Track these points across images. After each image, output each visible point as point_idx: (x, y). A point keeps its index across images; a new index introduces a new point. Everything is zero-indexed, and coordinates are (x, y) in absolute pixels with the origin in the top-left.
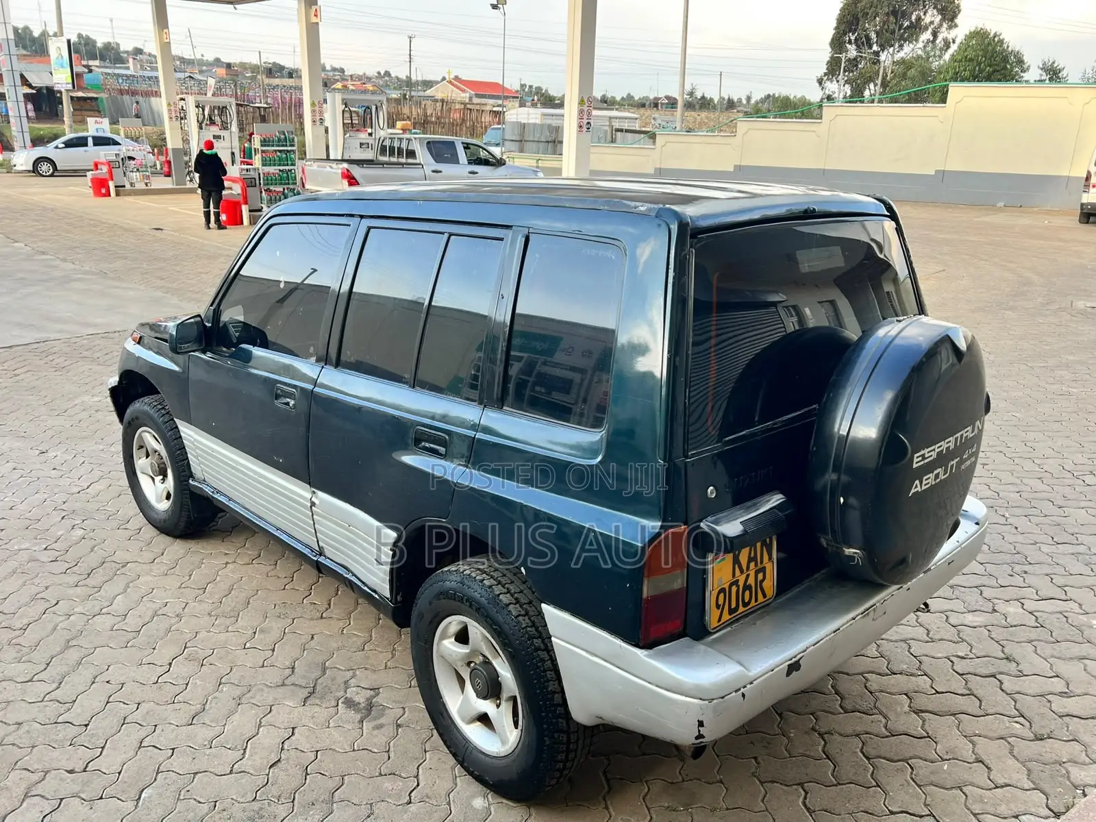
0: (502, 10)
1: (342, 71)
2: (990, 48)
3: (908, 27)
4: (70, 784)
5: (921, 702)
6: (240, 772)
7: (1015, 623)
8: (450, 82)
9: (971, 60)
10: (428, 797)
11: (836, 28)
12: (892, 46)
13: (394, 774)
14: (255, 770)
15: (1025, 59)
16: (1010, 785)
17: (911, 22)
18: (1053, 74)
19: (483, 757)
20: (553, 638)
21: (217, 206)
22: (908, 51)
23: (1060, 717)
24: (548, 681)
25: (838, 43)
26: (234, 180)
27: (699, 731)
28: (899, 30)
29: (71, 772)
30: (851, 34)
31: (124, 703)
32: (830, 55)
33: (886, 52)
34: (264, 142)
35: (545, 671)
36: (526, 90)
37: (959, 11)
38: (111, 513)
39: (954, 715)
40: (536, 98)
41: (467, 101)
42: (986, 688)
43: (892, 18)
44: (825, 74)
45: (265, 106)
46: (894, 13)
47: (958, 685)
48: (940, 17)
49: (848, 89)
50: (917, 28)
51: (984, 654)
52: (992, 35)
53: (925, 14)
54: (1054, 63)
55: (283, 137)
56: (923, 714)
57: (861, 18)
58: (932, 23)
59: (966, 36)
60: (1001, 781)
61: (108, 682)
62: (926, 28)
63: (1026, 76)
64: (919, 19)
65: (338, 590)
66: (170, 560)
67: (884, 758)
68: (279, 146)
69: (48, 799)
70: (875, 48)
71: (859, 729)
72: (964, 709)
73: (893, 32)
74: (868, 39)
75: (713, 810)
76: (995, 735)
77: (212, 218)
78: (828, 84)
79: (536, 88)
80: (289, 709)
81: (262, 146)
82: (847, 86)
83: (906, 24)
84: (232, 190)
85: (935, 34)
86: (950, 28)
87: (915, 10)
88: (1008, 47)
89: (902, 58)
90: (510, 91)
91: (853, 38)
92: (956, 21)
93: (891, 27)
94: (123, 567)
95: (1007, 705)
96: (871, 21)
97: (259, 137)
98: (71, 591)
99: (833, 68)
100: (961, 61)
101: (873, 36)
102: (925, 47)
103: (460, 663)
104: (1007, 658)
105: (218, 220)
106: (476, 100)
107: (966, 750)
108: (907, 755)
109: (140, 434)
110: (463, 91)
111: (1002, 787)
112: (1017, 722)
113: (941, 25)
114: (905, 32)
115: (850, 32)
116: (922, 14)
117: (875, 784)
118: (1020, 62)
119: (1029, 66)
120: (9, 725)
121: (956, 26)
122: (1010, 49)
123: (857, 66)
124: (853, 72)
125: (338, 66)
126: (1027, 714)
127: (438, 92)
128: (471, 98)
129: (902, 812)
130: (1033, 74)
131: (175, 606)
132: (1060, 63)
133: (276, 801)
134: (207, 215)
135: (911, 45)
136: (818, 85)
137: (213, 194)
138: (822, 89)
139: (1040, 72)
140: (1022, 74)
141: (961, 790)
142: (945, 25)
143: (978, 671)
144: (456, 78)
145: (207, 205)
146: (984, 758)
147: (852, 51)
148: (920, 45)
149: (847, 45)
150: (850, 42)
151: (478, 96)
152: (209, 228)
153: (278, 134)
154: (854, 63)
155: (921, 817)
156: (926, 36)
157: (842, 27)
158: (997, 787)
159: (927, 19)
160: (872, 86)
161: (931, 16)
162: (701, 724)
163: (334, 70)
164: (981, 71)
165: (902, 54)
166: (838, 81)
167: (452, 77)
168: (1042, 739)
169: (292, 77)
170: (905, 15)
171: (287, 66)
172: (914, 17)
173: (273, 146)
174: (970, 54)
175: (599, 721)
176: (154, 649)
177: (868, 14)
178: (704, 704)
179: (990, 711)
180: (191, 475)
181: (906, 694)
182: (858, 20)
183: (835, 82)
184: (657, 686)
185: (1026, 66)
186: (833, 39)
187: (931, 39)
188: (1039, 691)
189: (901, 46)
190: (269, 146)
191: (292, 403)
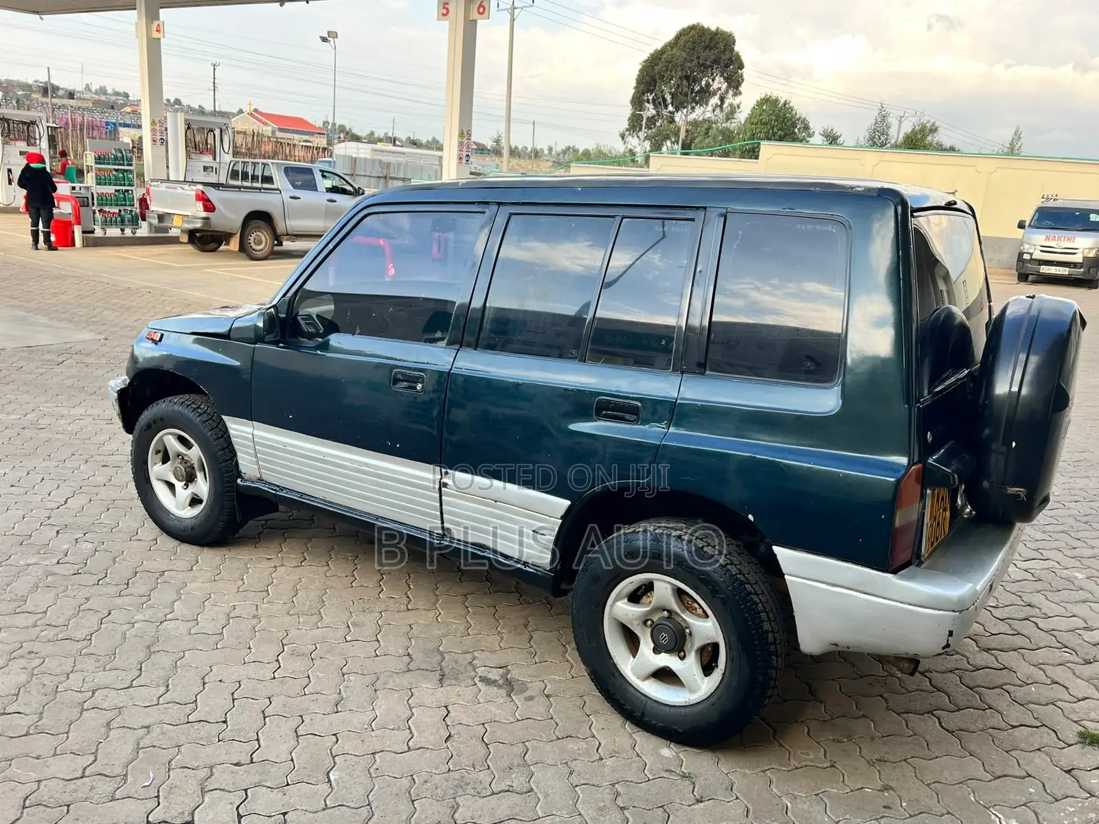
0: (332, 43)
1: (127, 95)
2: (781, 114)
3: (699, 92)
4: (246, 776)
5: (986, 642)
6: (419, 749)
7: (1019, 579)
8: (251, 115)
9: (765, 124)
10: (616, 753)
11: (635, 88)
12: (684, 108)
13: (571, 737)
14: (433, 745)
15: (811, 125)
16: (1088, 698)
17: (702, 88)
18: (832, 139)
19: (667, 709)
20: (786, 577)
21: (47, 225)
22: (699, 113)
23: (1094, 645)
24: (763, 621)
25: (638, 102)
26: (65, 199)
27: (948, 640)
28: (692, 93)
29: (237, 764)
30: (649, 94)
31: (253, 699)
32: (631, 112)
33: (680, 113)
34: (99, 160)
35: (759, 613)
36: (329, 127)
37: (743, 80)
38: (112, 526)
39: (1015, 650)
40: (342, 136)
41: (270, 135)
42: (1027, 628)
43: (685, 82)
44: (627, 130)
45: (55, 125)
46: (687, 78)
47: (1004, 627)
48: (726, 84)
49: (647, 145)
50: (706, 93)
51: (1009, 603)
52: (782, 102)
53: (713, 81)
54: (832, 130)
55: (119, 155)
56: (993, 652)
57: (658, 81)
58: (719, 89)
59: (758, 102)
60: (1080, 696)
61: (220, 681)
62: (714, 94)
63: (811, 140)
64: (708, 85)
65: (409, 585)
66: (210, 567)
67: (983, 687)
68: (115, 164)
69: (230, 792)
70: (671, 108)
71: (949, 666)
72: (1021, 645)
73: (686, 95)
74: (665, 100)
75: (873, 739)
76: (1056, 662)
77: (41, 238)
78: (629, 139)
79: (340, 126)
80: (428, 692)
81: (96, 163)
82: (647, 141)
83: (697, 88)
84: (64, 209)
85: (722, 100)
86: (735, 95)
87: (705, 77)
88: (796, 114)
89: (694, 120)
90: (314, 127)
91: (650, 98)
92: (741, 89)
93: (684, 91)
94: (161, 575)
95: (1050, 640)
96: (667, 83)
97: (93, 154)
98: (119, 601)
99: (635, 124)
100: (757, 124)
101: (668, 98)
102: (714, 110)
103: (636, 622)
104: (1029, 605)
105: (47, 240)
106: (279, 134)
107: (1040, 676)
108: (1000, 683)
109: (161, 438)
110: (266, 124)
111: (1083, 700)
112: (1065, 652)
113: (727, 92)
114: (696, 96)
115: (648, 92)
116: (710, 81)
117: (987, 707)
118: (806, 128)
119: (814, 132)
120: (135, 729)
121: (740, 93)
122: (798, 116)
123: (654, 124)
124: (651, 129)
125: (121, 90)
126: (1070, 646)
127: (238, 124)
128: (273, 132)
129: (1021, 725)
130: (817, 139)
131: (244, 609)
132: (838, 131)
133: (472, 769)
134: (35, 235)
135: (701, 108)
136: (620, 138)
137: (42, 212)
138: (625, 143)
139: (822, 137)
140: (808, 139)
141: (1054, 705)
142: (731, 92)
143: (1014, 616)
144: (256, 110)
145: (35, 224)
146: (1057, 679)
147: (650, 111)
148: (710, 108)
149: (646, 104)
150: (648, 101)
151: (281, 130)
152: (37, 249)
153: (114, 152)
154: (652, 121)
155: (1037, 727)
156: (715, 100)
157: (642, 87)
158: (1080, 701)
159: (715, 85)
160: (669, 143)
161: (719, 83)
162: (951, 634)
163: (117, 94)
164: (774, 134)
165: (693, 116)
166: (638, 137)
167: (252, 109)
168: (1091, 663)
169: (73, 99)
170: (696, 80)
171: (61, 87)
172: (703, 83)
173: (108, 164)
174: (765, 117)
175: (833, 648)
176: (249, 648)
177: (664, 76)
178: (955, 616)
179: (1041, 645)
180: (239, 475)
181: (969, 638)
182: (656, 82)
183: (636, 137)
184: (910, 604)
185: (811, 132)
186: (633, 98)
187: (719, 104)
188: (1068, 627)
189: (693, 108)
190: (104, 164)
191: (419, 386)
